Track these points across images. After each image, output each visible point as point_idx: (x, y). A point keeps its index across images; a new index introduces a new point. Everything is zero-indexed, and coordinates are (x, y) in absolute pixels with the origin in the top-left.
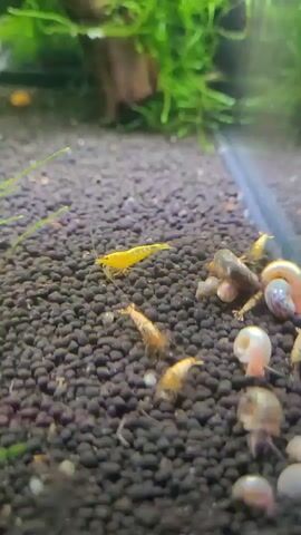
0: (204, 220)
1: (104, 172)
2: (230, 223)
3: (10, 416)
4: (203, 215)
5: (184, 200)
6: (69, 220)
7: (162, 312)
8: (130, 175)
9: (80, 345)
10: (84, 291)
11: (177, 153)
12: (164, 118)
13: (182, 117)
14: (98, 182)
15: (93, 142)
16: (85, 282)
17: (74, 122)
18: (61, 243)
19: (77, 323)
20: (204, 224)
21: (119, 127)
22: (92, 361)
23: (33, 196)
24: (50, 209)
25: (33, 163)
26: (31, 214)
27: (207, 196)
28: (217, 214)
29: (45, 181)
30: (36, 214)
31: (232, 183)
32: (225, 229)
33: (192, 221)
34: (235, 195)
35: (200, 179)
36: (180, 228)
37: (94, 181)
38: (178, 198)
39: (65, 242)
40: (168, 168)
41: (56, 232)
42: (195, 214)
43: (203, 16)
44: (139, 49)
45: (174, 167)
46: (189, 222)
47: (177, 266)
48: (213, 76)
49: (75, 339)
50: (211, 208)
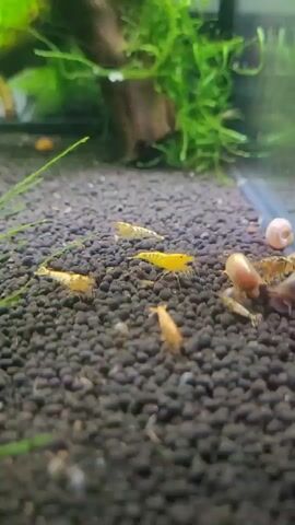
0: (225, 240)
1: (125, 202)
2: (252, 242)
3: (35, 413)
4: (224, 236)
5: (205, 224)
6: (92, 242)
7: (188, 318)
8: (151, 205)
9: (107, 348)
10: (108, 300)
11: (195, 186)
12: (183, 157)
13: (200, 153)
14: (120, 210)
15: (114, 178)
16: (110, 293)
17: (96, 163)
18: (85, 261)
19: (102, 328)
20: (227, 243)
21: (140, 164)
22: (118, 362)
23: (56, 221)
24: (74, 232)
25: (57, 195)
26: (54, 237)
27: (228, 221)
28: (239, 235)
29: (68, 210)
30: (59, 237)
31: (251, 210)
32: (248, 247)
33: (213, 242)
34: (256, 220)
35: (219, 208)
36: (203, 247)
37: (116, 209)
38: (199, 222)
39: (88, 260)
40: (188, 198)
41: (80, 252)
42: (217, 236)
43: (218, 59)
44: (158, 89)
45: (194, 198)
46: (211, 243)
47: (202, 280)
48: (229, 114)
49: (101, 343)
50: (233, 230)
